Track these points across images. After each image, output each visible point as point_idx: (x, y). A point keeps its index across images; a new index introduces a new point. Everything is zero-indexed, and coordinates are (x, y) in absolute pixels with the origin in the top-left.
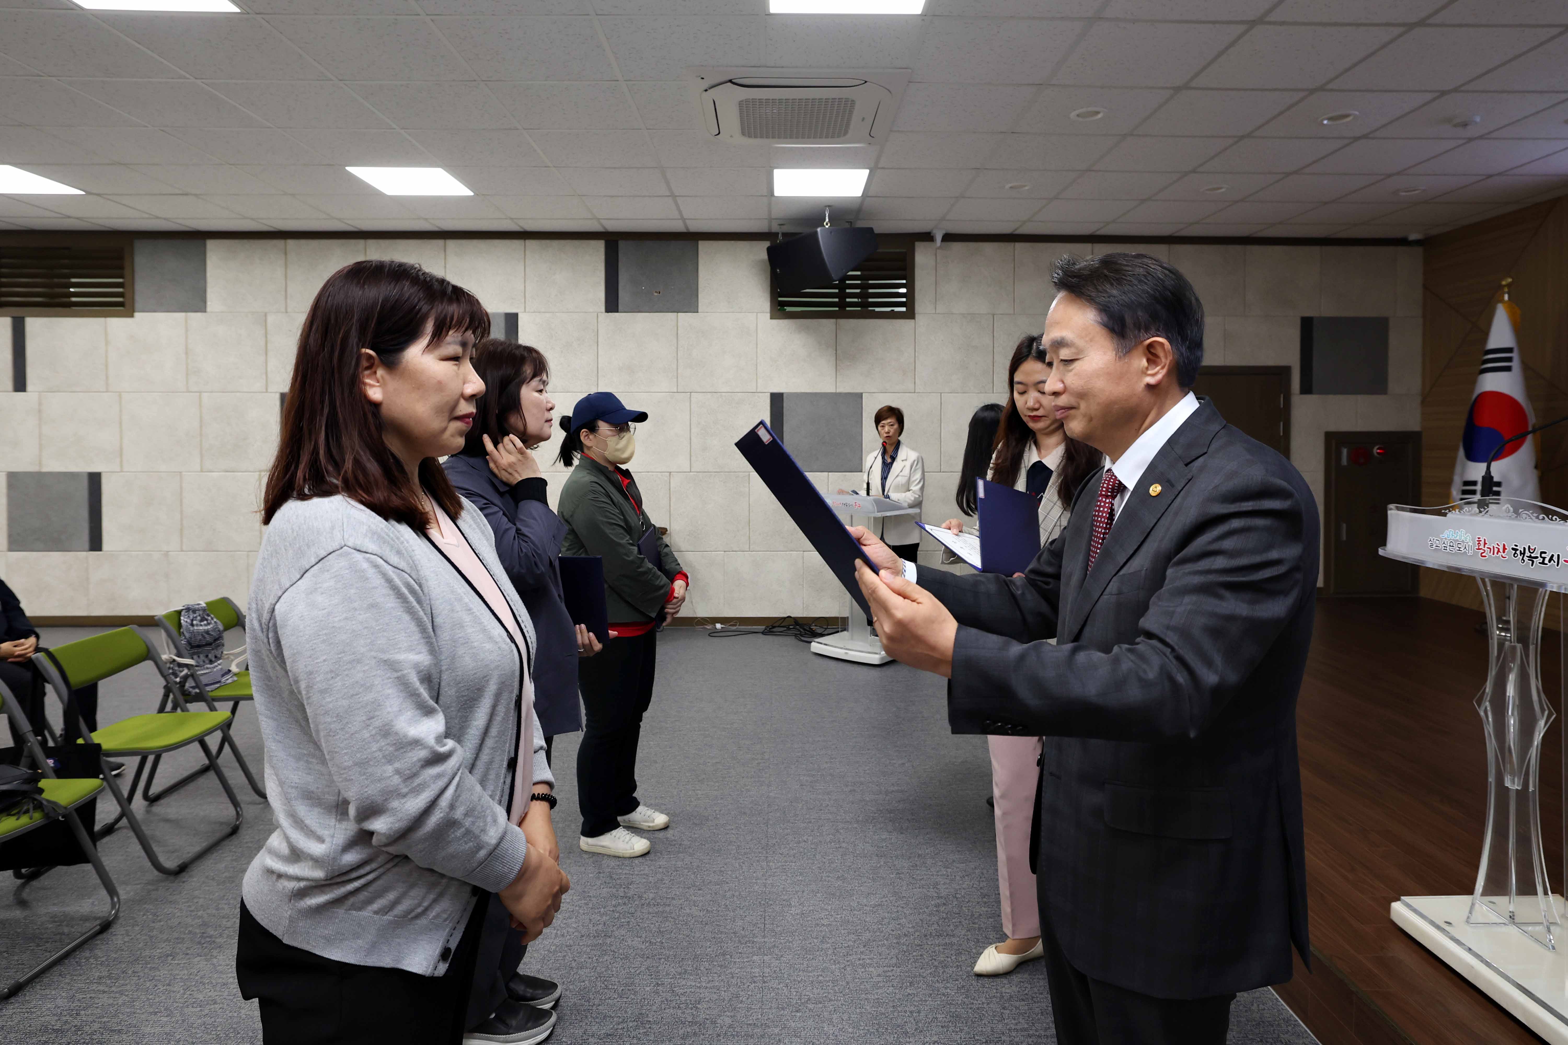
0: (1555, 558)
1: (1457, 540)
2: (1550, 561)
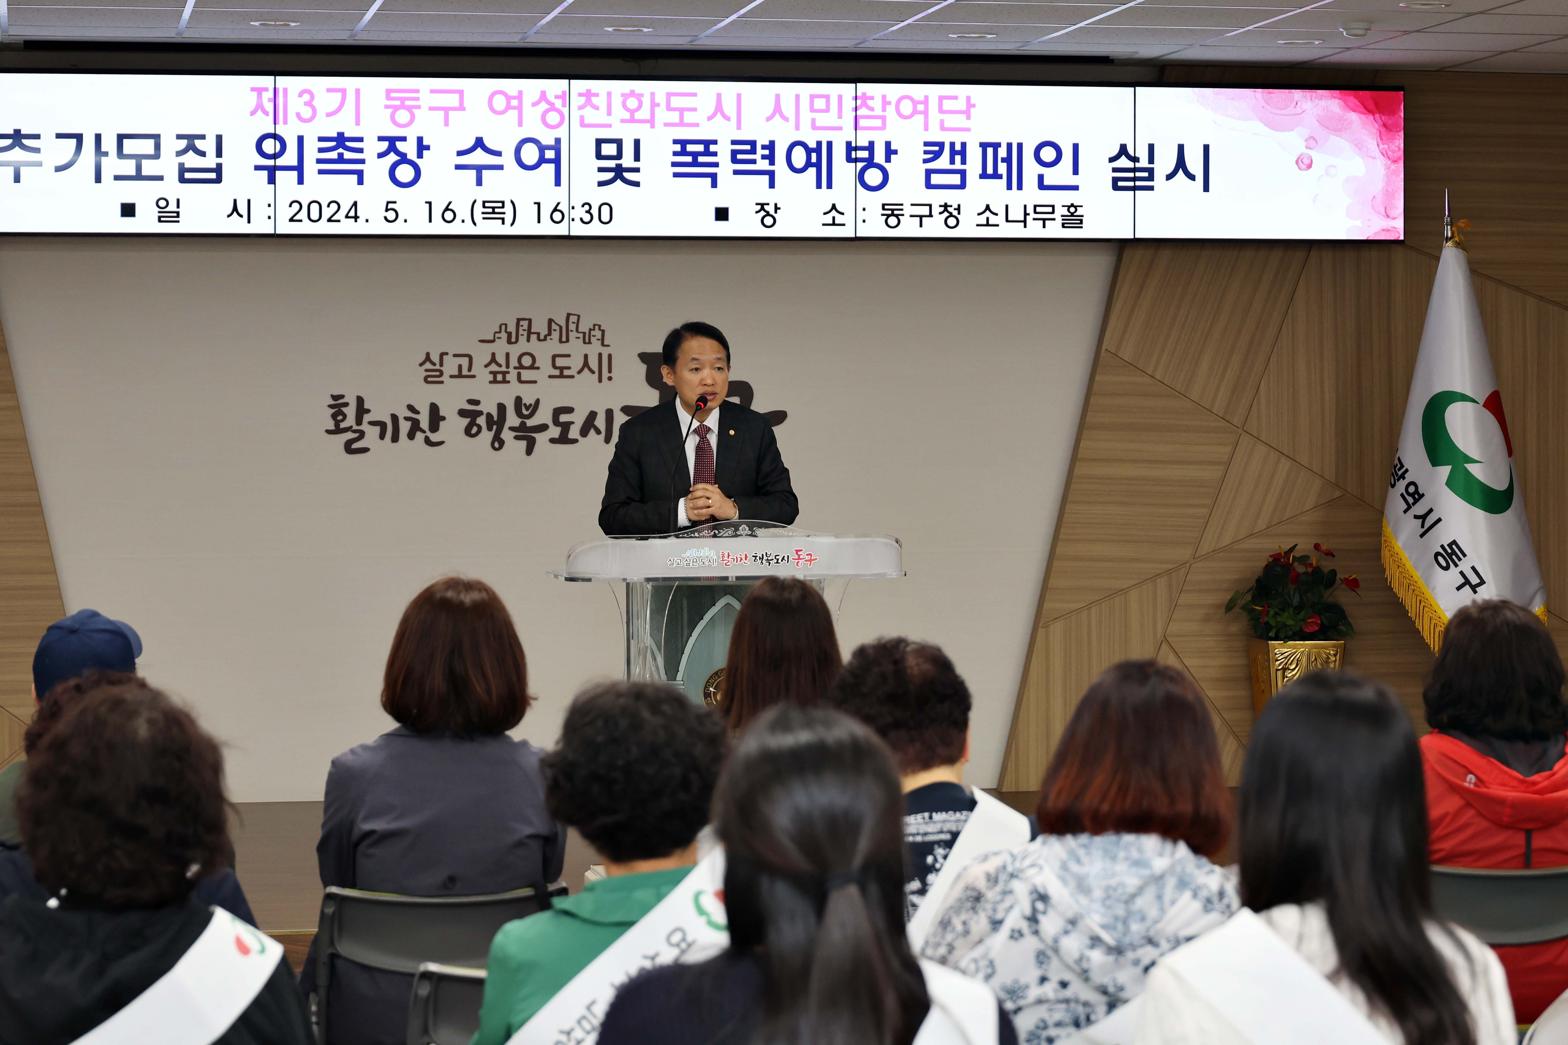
0: (786, 558)
1: (702, 557)
2: (782, 561)
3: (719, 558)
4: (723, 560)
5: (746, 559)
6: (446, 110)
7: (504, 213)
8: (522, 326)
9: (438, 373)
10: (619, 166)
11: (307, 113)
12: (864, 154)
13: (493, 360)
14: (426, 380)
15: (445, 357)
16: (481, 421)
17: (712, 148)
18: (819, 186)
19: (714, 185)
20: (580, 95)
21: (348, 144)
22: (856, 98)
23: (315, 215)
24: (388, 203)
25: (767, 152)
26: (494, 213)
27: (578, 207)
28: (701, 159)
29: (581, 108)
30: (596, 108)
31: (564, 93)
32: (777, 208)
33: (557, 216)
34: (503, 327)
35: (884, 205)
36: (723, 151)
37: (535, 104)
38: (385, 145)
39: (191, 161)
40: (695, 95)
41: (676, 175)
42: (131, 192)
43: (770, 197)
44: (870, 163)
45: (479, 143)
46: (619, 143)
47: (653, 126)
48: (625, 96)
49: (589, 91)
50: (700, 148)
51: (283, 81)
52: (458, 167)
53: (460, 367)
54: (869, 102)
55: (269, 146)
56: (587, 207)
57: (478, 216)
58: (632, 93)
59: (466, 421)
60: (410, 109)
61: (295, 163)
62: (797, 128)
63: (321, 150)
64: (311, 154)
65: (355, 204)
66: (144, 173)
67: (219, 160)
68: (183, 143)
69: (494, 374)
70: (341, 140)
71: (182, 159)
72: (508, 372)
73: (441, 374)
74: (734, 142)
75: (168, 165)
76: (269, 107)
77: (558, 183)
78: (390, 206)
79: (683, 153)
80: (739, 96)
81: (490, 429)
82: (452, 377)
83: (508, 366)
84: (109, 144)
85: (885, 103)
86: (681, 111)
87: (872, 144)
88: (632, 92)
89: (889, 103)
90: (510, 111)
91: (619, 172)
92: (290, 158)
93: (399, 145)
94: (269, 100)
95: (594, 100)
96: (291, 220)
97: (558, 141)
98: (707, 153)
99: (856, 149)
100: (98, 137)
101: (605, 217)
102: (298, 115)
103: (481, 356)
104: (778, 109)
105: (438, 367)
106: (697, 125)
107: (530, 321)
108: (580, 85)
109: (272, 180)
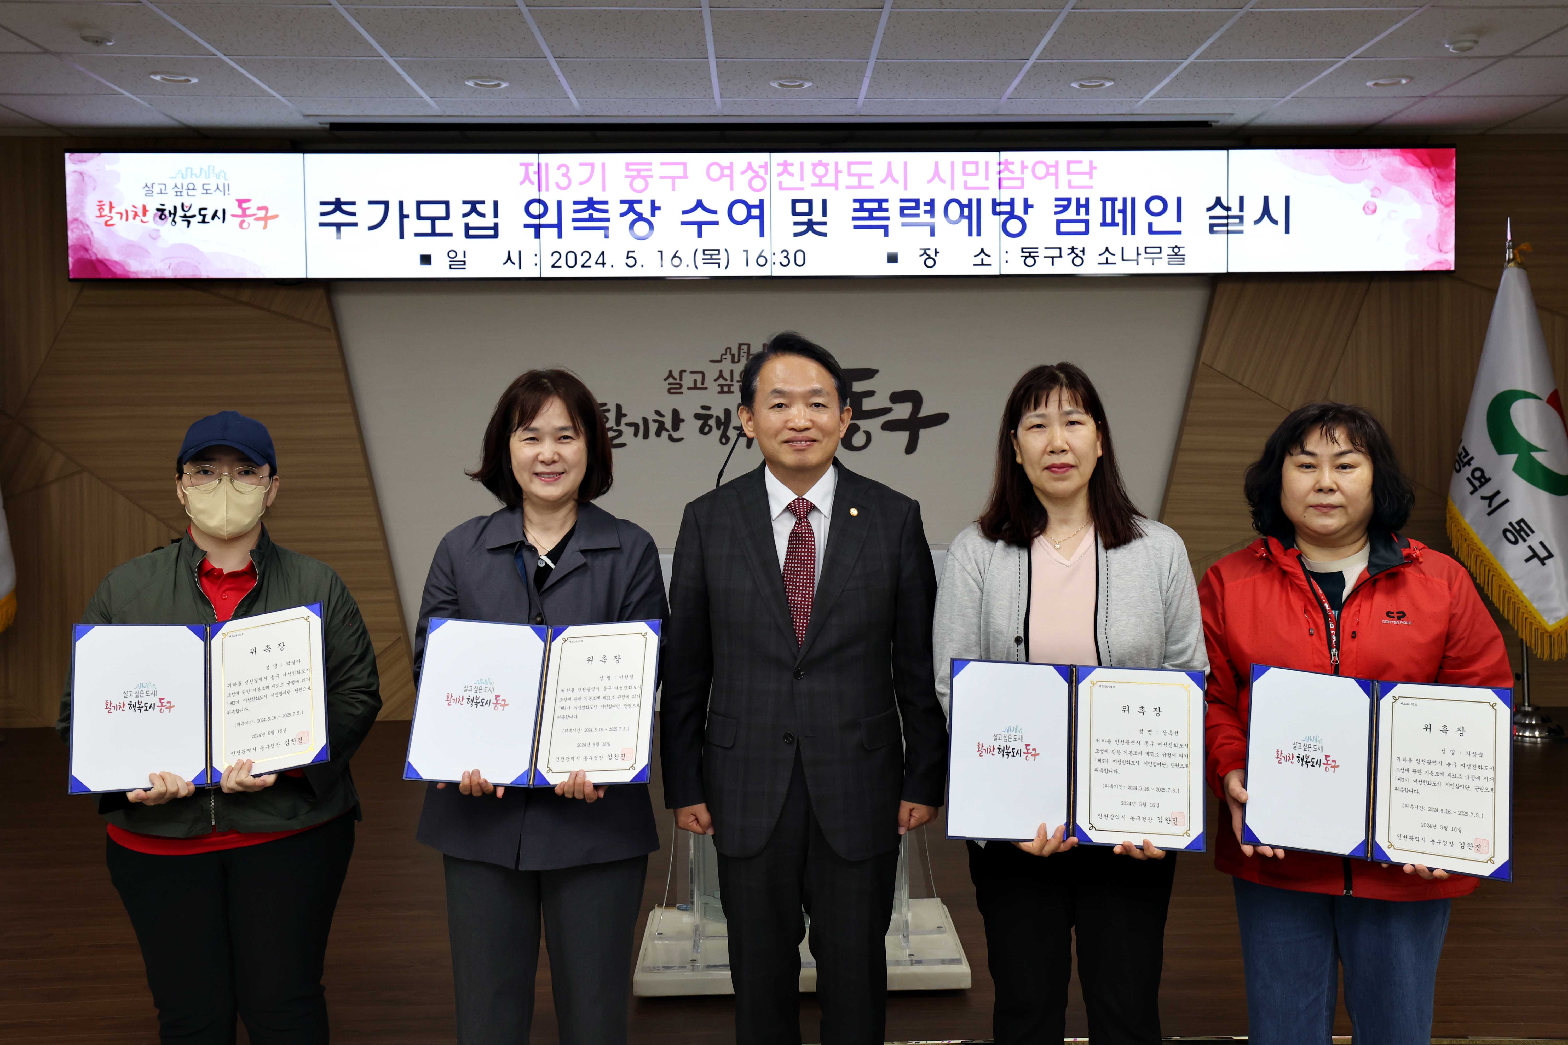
6: (673, 178)
7: (720, 259)
8: (743, 349)
9: (678, 386)
10: (810, 221)
11: (564, 182)
12: (1007, 208)
13: (721, 375)
14: (669, 391)
15: (684, 374)
16: (712, 422)
17: (884, 205)
18: (970, 234)
19: (886, 234)
20: (779, 165)
21: (596, 206)
22: (1000, 164)
23: (571, 262)
24: (629, 252)
25: (928, 208)
26: (711, 259)
27: (778, 252)
28: (875, 214)
29: (779, 175)
30: (792, 175)
31: (766, 163)
32: (936, 252)
33: (762, 261)
34: (728, 350)
35: (1022, 249)
36: (893, 207)
37: (743, 173)
38: (625, 207)
39: (474, 220)
40: (870, 163)
41: (856, 227)
42: (429, 246)
43: (931, 244)
44: (1011, 215)
45: (699, 204)
46: (810, 202)
47: (837, 189)
48: (815, 165)
49: (786, 162)
50: (875, 205)
51: (545, 158)
52: (683, 223)
53: (695, 381)
54: (1010, 167)
55: (535, 209)
56: (785, 254)
57: (699, 262)
58: (820, 163)
59: (700, 422)
60: (644, 178)
61: (555, 222)
62: (953, 188)
63: (576, 211)
64: (568, 214)
65: (603, 253)
66: (437, 231)
67: (496, 220)
68: (468, 207)
69: (722, 386)
70: (591, 203)
71: (467, 219)
72: (732, 385)
73: (681, 386)
74: (902, 201)
75: (455, 224)
76: (535, 178)
77: (762, 234)
78: (630, 254)
79: (862, 209)
80: (906, 163)
81: (718, 428)
82: (689, 388)
83: (732, 380)
84: (410, 209)
85: (1023, 167)
86: (860, 176)
87: (1013, 200)
88: (820, 161)
89: (1027, 167)
90: (724, 179)
91: (810, 225)
92: (551, 218)
93: (637, 207)
94: (535, 173)
95: (789, 168)
96: (553, 266)
97: (762, 201)
98: (880, 209)
99: (1000, 204)
100: (401, 203)
101: (800, 261)
102: (557, 184)
103: (712, 372)
104: (937, 173)
105: (678, 381)
106: (872, 187)
107: (749, 345)
108: (779, 157)
109: (537, 235)
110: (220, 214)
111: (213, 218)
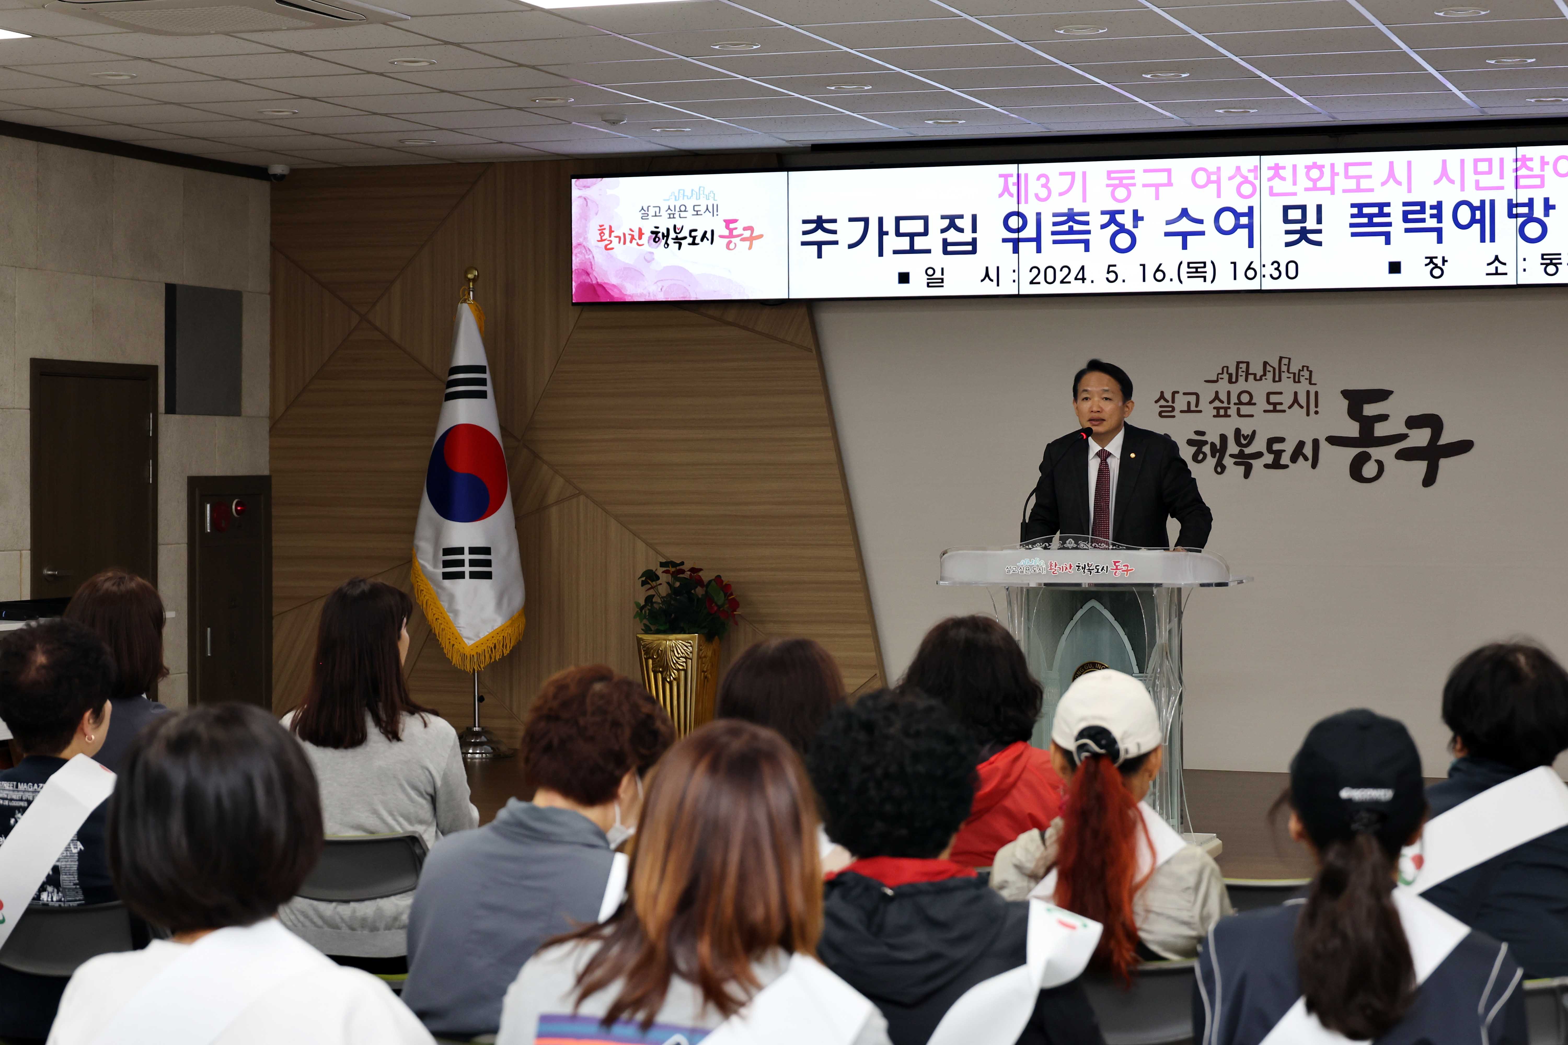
1: (1033, 566)
2: (1102, 570)
3: (1047, 566)
4: (1051, 569)
5: (1070, 569)
6: (1157, 186)
7: (1206, 272)
8: (1241, 368)
9: (1171, 409)
10: (1303, 228)
11: (1043, 193)
12: (1525, 210)
13: (1217, 397)
14: (1160, 414)
15: (1176, 395)
16: (1207, 449)
17: (1386, 210)
18: (1483, 240)
19: (1388, 242)
20: (1270, 168)
21: (1077, 218)
22: (1516, 160)
23: (1050, 278)
24: (1110, 266)
25: (1435, 212)
26: (1197, 272)
27: (1268, 264)
28: (1376, 220)
29: (1270, 179)
30: (1283, 179)
31: (1256, 167)
32: (1444, 261)
33: (1251, 273)
34: (1225, 369)
35: (1543, 255)
36: (1396, 212)
37: (1231, 178)
38: (1106, 218)
39: (952, 236)
40: (1370, 164)
41: (1354, 235)
42: (907, 263)
43: (1438, 251)
44: (1530, 218)
45: (1185, 213)
46: (1303, 208)
47: (1333, 193)
48: (1309, 168)
49: (1277, 165)
50: (1375, 210)
51: (1025, 168)
52: (1167, 234)
53: (1189, 403)
54: (1529, 163)
55: (1014, 222)
56: (1276, 265)
57: (1184, 276)
58: (1315, 165)
59: (1194, 449)
60: (1127, 186)
61: (1034, 235)
62: (1463, 189)
63: (1055, 224)
64: (1047, 228)
65: (1083, 268)
66: (916, 247)
67: (974, 235)
68: (946, 222)
69: (1218, 409)
70: (1071, 216)
71: (945, 235)
72: (1229, 408)
73: (1173, 409)
74: (1405, 204)
75: (933, 241)
76: (1013, 189)
77: (1251, 245)
78: (1111, 269)
79: (1360, 215)
80: (1409, 163)
81: (1213, 456)
82: (1182, 412)
83: (1229, 403)
84: (889, 226)
85: (1543, 163)
86: (1358, 178)
87: (1531, 200)
88: (1315, 163)
89: (1547, 163)
90: (1210, 185)
91: (1304, 234)
92: (1030, 231)
93: (1119, 217)
94: (1014, 184)
95: (1281, 172)
96: (1032, 283)
97: (1251, 209)
98: (1381, 214)
99: (1518, 205)
100: (881, 220)
101: (1292, 273)
102: (1037, 196)
103: (1206, 394)
104: (1444, 173)
105: (1170, 404)
106: (1372, 190)
107: (1248, 363)
108: (1269, 160)
109: (1016, 250)
110: (709, 235)
111: (702, 240)
